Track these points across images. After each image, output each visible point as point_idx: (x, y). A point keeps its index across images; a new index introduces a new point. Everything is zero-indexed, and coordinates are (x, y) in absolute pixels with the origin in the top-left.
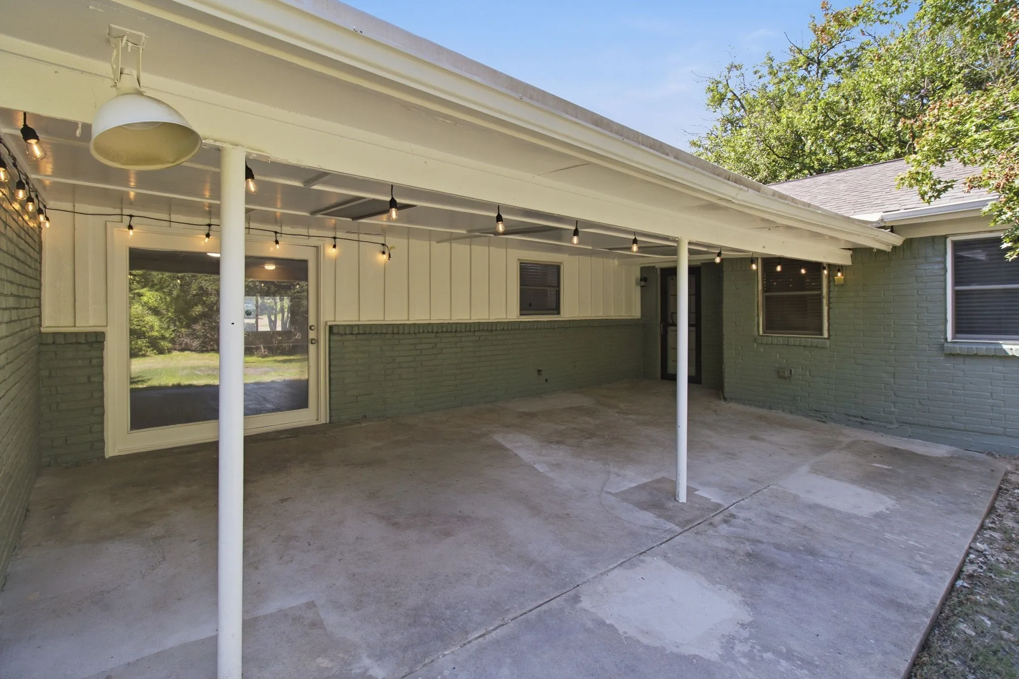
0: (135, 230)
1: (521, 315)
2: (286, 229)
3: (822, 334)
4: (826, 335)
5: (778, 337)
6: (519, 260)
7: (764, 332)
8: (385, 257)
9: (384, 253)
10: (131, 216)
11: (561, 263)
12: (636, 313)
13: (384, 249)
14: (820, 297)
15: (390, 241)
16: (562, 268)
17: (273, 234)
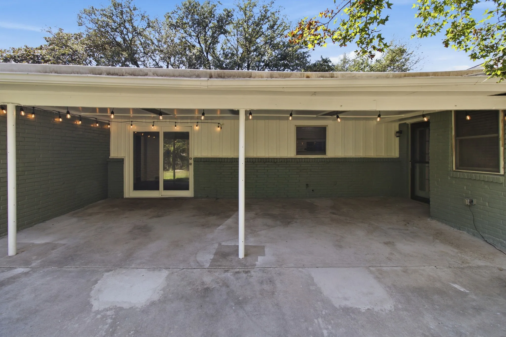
0: (133, 126)
1: (297, 154)
2: (179, 121)
3: (499, 171)
4: (502, 172)
5: (466, 173)
6: (295, 125)
7: (457, 168)
8: (219, 129)
9: (218, 127)
10: (132, 121)
11: (327, 126)
12: (395, 153)
13: (219, 125)
14: (498, 138)
15: (221, 121)
16: (327, 128)
17: (175, 123)
